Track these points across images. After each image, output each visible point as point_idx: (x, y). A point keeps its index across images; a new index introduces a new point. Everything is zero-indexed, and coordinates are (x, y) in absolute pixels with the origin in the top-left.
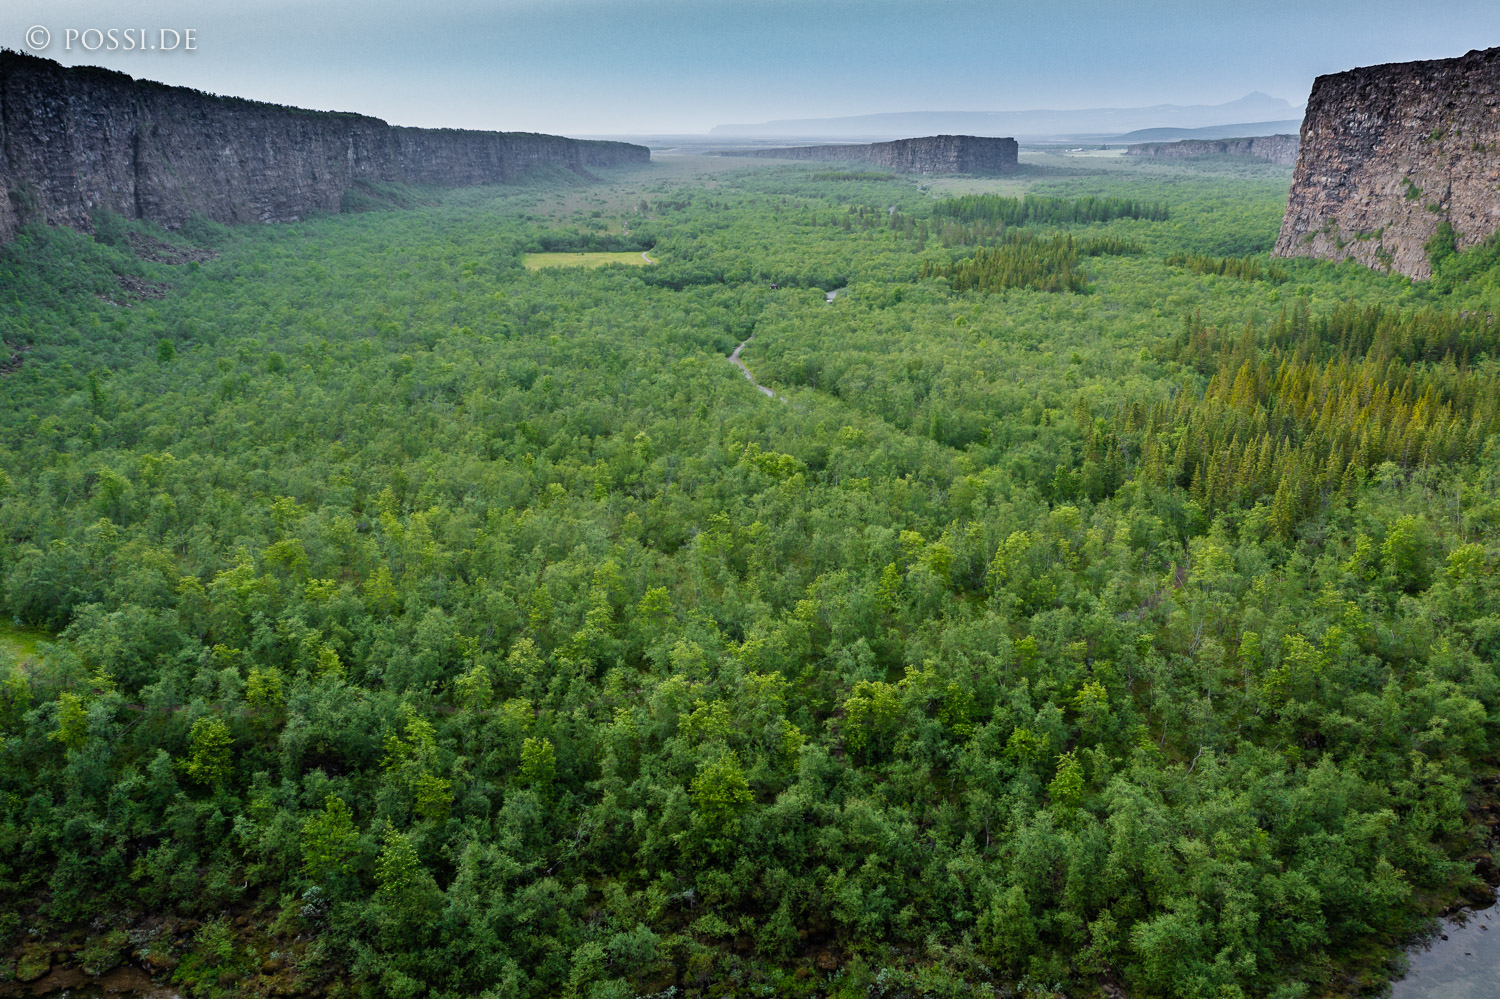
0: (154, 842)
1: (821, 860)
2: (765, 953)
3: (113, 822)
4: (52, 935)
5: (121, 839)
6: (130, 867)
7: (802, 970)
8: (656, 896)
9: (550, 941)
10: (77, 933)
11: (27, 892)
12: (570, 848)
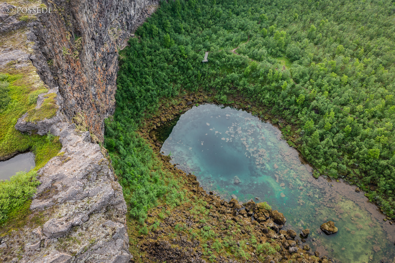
0: (287, 109)
1: (383, 174)
2: (363, 181)
3: (284, 103)
4: (270, 115)
5: (284, 107)
6: (283, 111)
7: (367, 187)
8: (351, 162)
9: (331, 158)
10: (273, 116)
11: (270, 107)
12: (344, 146)
